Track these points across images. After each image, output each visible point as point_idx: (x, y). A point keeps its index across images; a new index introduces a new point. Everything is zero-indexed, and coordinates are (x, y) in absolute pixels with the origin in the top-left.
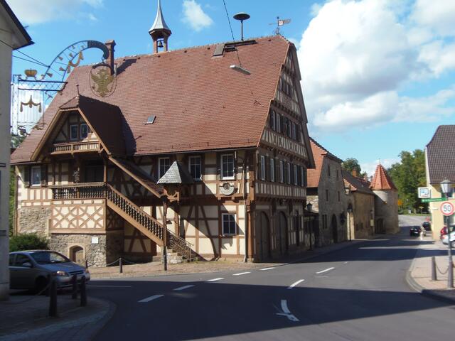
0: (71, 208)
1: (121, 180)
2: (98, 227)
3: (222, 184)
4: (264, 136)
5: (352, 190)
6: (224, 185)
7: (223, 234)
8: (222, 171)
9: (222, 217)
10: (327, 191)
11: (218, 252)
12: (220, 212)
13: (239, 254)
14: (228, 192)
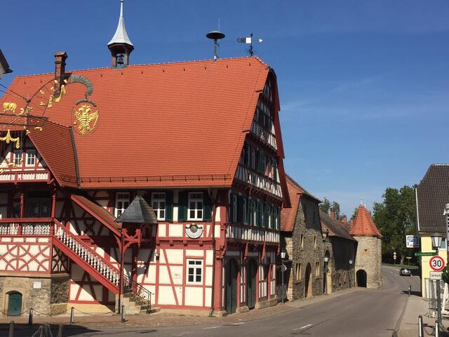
0: (11, 247)
1: (72, 216)
2: (41, 269)
3: (188, 226)
4: (237, 174)
5: (329, 235)
6: (191, 227)
7: (188, 283)
8: (189, 210)
9: (188, 262)
10: (302, 235)
11: (180, 303)
12: (185, 258)
13: (204, 306)
14: (195, 235)
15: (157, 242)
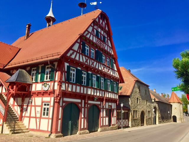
3: (43, 84)
5: (156, 100)
7: (43, 116)
8: (45, 76)
9: (43, 105)
10: (137, 98)
11: (38, 129)
12: (42, 102)
13: (48, 131)
14: (46, 89)
15: (32, 94)
